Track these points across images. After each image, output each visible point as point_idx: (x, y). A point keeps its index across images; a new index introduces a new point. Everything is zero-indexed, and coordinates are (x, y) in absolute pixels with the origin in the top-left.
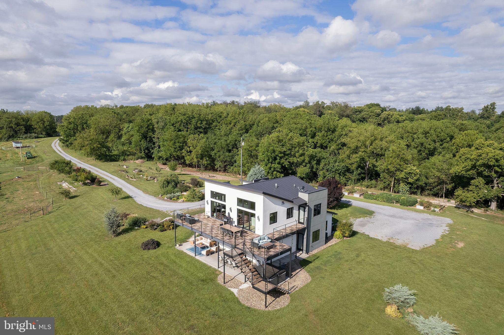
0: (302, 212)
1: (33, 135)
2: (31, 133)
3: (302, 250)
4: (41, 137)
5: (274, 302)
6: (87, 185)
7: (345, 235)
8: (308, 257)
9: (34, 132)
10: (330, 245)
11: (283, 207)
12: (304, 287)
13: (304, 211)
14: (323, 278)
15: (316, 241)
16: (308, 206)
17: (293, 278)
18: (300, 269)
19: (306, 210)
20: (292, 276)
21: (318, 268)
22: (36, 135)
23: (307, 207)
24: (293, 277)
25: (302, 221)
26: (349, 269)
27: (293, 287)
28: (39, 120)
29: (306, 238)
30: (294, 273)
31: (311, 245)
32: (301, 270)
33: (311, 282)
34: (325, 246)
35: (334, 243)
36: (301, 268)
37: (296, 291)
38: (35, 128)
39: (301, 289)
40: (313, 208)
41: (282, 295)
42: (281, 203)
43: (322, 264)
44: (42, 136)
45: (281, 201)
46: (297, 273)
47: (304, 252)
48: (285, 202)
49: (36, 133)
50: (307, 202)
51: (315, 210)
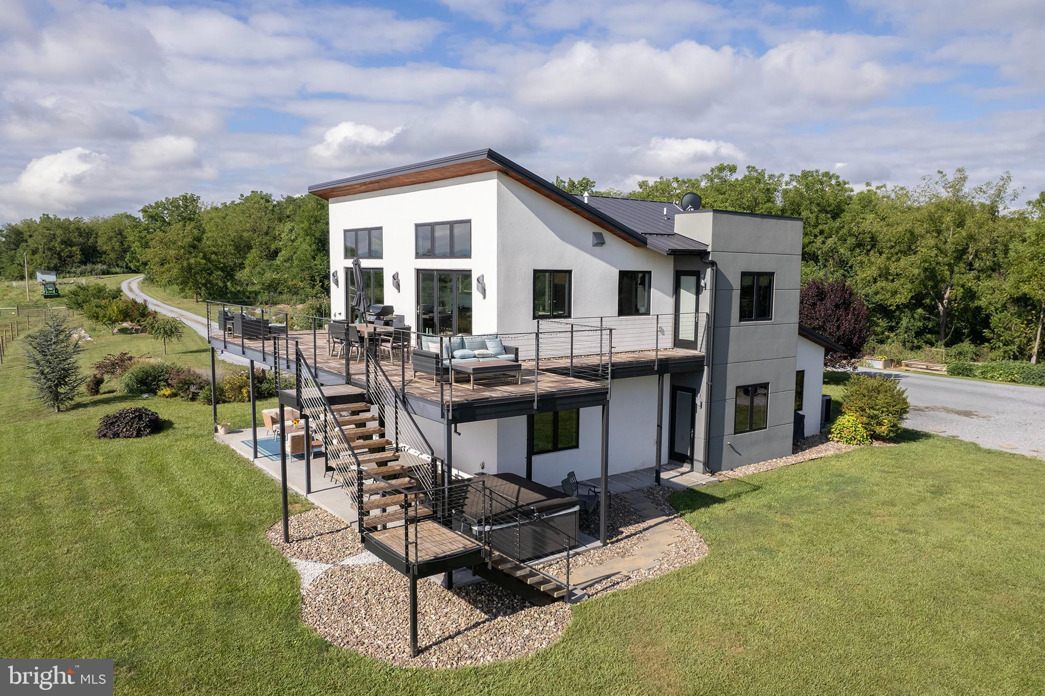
0: (687, 298)
1: (100, 267)
2: (94, 263)
3: (690, 460)
4: (116, 273)
5: (476, 632)
6: (126, 334)
7: (878, 430)
8: (709, 484)
9: (101, 262)
10: (814, 456)
11: (597, 261)
12: (661, 579)
13: (698, 291)
14: (771, 552)
15: (751, 430)
16: (713, 264)
17: (622, 544)
18: (665, 518)
19: (702, 284)
20: (620, 537)
21: (748, 518)
22: (105, 267)
23: (709, 271)
24: (622, 539)
25: (687, 334)
26: (899, 530)
27: (608, 577)
28: (113, 234)
29: (704, 404)
30: (627, 531)
31: (727, 441)
32: (667, 521)
33: (702, 564)
34: (792, 459)
35: (830, 453)
36: (669, 515)
37: (614, 595)
38: (105, 253)
39: (647, 586)
40: (736, 282)
41: (533, 605)
42: (590, 239)
43: (770, 507)
44: (118, 270)
45: (587, 230)
46: (645, 530)
47: (699, 466)
48: (608, 236)
49: (105, 264)
50: (709, 249)
51: (746, 292)
